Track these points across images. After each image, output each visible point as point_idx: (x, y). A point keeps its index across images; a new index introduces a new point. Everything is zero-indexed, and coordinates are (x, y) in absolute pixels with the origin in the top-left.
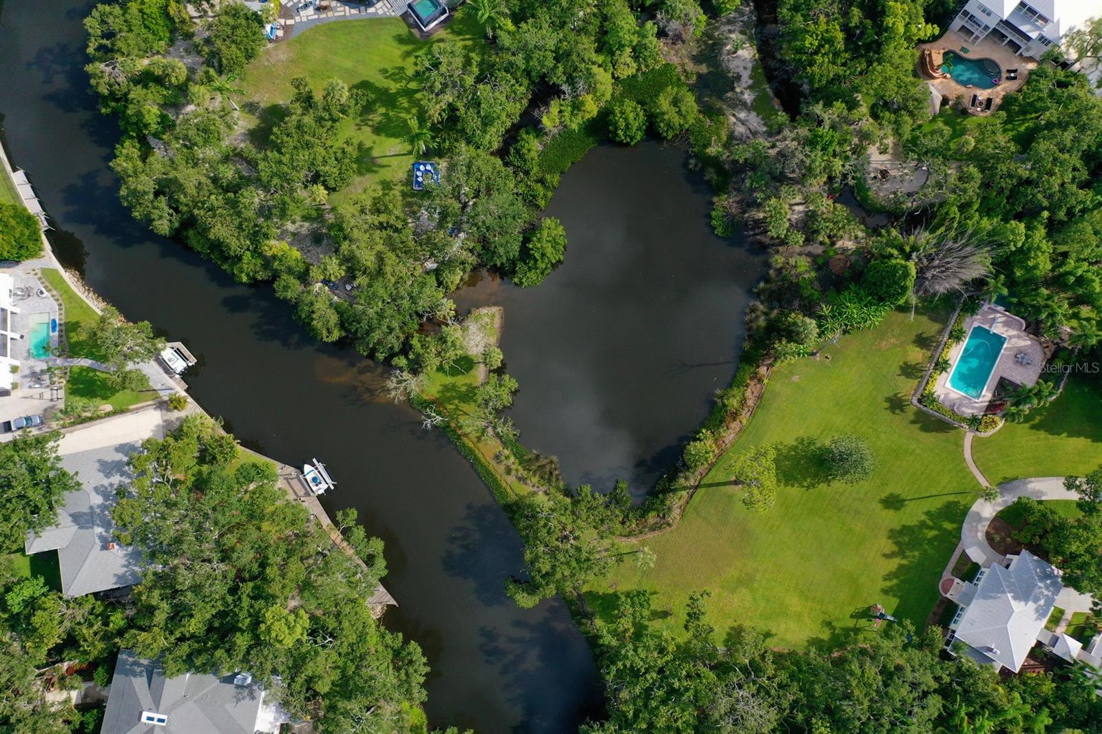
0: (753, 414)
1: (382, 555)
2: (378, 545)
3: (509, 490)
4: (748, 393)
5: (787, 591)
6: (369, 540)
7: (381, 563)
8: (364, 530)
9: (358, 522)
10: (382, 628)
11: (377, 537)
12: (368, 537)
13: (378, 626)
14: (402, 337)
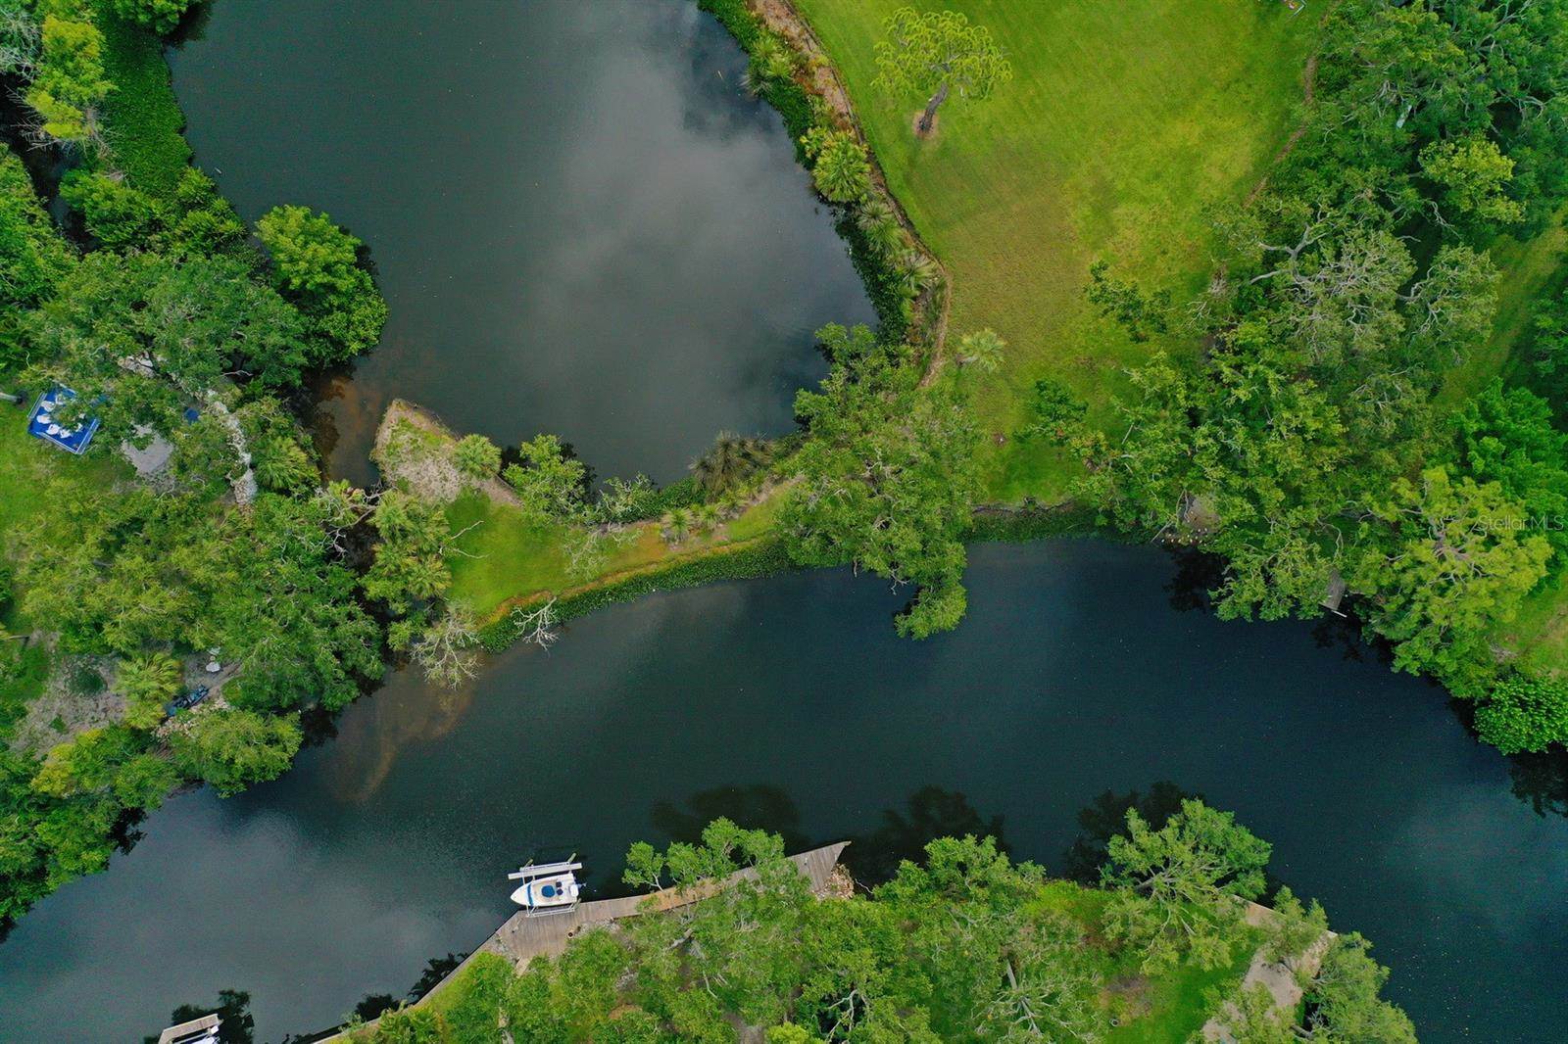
0: (817, 37)
1: (743, 833)
2: (721, 832)
3: (739, 547)
4: (775, 26)
5: (1157, 134)
6: (704, 844)
7: (757, 841)
8: (679, 846)
9: (661, 849)
10: (876, 891)
11: (707, 825)
12: (699, 842)
13: (870, 898)
14: (355, 608)
